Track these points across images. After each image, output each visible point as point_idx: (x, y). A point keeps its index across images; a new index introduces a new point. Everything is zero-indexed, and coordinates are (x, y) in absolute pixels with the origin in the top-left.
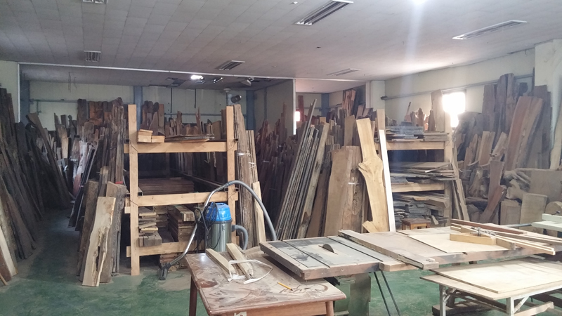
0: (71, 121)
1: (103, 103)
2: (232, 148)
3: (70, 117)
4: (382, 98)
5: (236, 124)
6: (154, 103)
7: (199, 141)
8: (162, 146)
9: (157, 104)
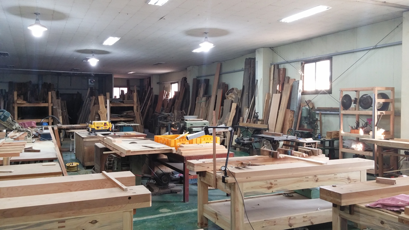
0: (5, 92)
1: (22, 83)
2: (50, 106)
3: (5, 90)
4: (157, 83)
5: (52, 98)
6: (48, 83)
7: (38, 103)
8: (26, 104)
9: (50, 84)
